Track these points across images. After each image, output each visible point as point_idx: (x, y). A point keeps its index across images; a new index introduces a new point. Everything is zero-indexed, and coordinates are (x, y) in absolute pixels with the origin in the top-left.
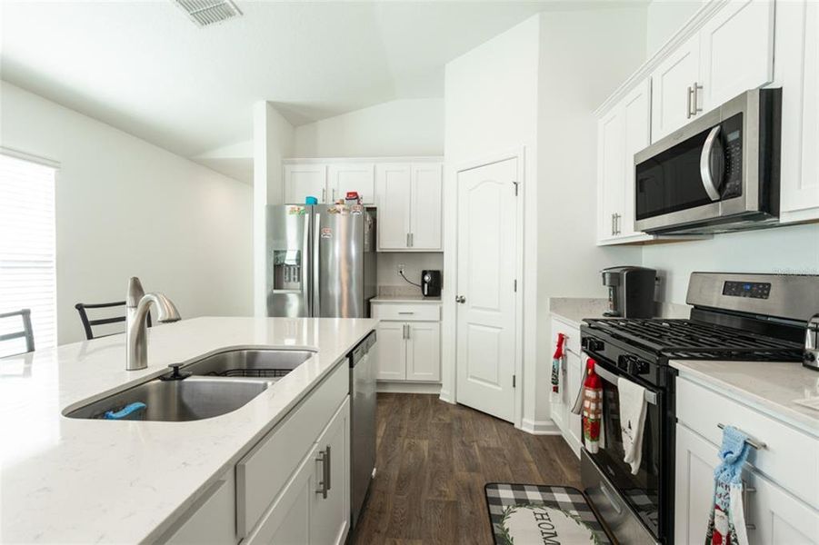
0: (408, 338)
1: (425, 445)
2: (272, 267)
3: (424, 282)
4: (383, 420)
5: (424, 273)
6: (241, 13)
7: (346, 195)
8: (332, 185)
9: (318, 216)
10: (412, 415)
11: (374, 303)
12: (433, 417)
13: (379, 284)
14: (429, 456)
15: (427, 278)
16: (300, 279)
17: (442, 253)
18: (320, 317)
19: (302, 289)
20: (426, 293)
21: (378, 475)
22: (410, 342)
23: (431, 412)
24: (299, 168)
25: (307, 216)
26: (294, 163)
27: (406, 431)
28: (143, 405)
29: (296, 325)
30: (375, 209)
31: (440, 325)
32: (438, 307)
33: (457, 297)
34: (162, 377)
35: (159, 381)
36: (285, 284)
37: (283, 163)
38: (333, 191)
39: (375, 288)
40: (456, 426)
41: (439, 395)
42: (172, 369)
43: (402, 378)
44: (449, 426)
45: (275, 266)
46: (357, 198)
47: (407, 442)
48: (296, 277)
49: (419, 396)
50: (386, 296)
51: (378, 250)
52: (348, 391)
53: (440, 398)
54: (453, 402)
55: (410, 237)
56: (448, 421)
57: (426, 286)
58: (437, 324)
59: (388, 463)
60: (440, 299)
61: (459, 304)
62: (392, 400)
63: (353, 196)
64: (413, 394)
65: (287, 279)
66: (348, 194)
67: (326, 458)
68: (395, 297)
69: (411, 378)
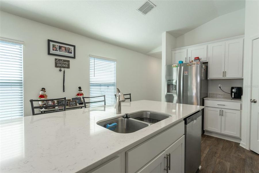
0: (222, 115)
1: (228, 165)
2: (167, 85)
3: (232, 92)
4: (208, 147)
5: (232, 88)
6: (156, 6)
7: (194, 59)
8: (189, 55)
9: (182, 67)
10: (223, 149)
11: (206, 99)
12: (235, 153)
13: (209, 92)
14: (230, 170)
15: (234, 90)
16: (176, 89)
17: (243, 79)
18: (183, 103)
19: (176, 93)
20: (233, 97)
21: (202, 169)
22: (223, 118)
23: (234, 150)
24: (177, 52)
25: (179, 68)
26: (175, 50)
27: (218, 155)
28: (116, 124)
29: (175, 105)
30: (207, 63)
31: (241, 112)
32: (240, 104)
33: (251, 100)
34: (123, 117)
35: (122, 118)
36: (171, 91)
37: (171, 51)
38: (190, 58)
39: (207, 94)
40: (248, 161)
41: (239, 144)
42: (126, 115)
43: (219, 132)
44: (244, 160)
45: (168, 85)
46: (199, 59)
47: (218, 160)
48: (175, 89)
49: (227, 141)
50: (212, 97)
51: (208, 79)
52: (184, 133)
53: (240, 145)
54: (248, 149)
55: (224, 73)
56: (244, 157)
57: (233, 94)
58: (239, 111)
59: (208, 166)
60: (241, 100)
61: (253, 103)
62: (213, 140)
63: (197, 59)
64: (225, 140)
65: (172, 89)
66: (195, 58)
67: (168, 158)
68: (216, 97)
69: (223, 132)
